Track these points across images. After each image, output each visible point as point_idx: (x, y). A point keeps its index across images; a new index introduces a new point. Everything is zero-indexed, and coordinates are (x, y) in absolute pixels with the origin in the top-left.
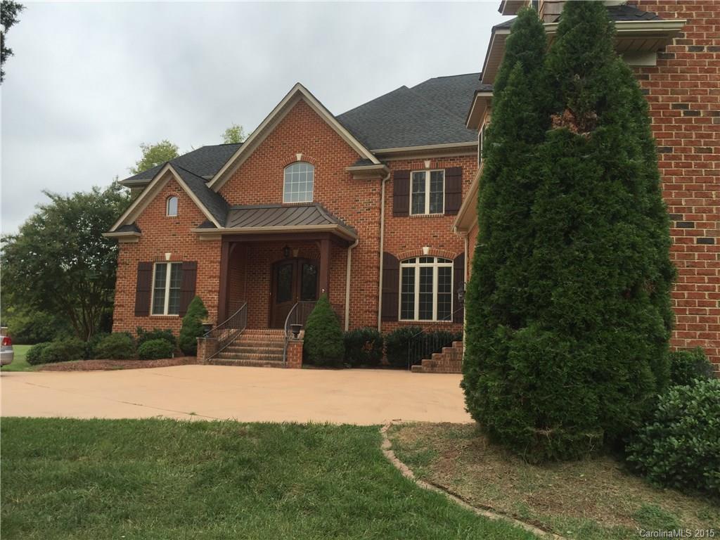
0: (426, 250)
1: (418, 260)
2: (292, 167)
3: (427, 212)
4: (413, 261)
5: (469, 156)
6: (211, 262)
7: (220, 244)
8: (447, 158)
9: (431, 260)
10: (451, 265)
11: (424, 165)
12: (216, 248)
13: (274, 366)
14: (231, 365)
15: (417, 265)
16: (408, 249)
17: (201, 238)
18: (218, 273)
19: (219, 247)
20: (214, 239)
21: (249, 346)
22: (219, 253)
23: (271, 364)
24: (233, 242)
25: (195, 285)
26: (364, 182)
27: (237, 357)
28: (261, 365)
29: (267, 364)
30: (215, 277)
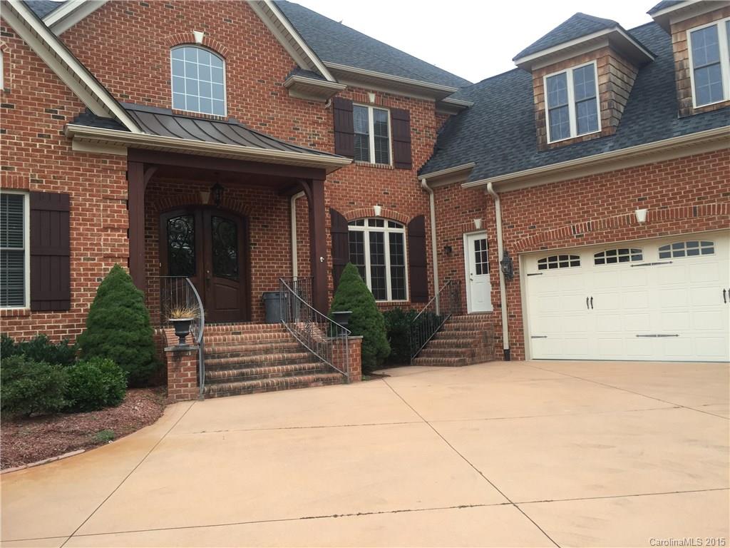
0: (378, 210)
1: (366, 222)
2: (184, 50)
3: (373, 160)
4: (361, 223)
5: (414, 99)
6: (106, 198)
7: (123, 165)
8: (393, 95)
9: (381, 224)
10: (403, 231)
11: (368, 98)
12: (116, 171)
13: (328, 382)
14: (250, 393)
15: (366, 229)
16: (357, 207)
17: (75, 148)
18: (124, 222)
19: (122, 170)
20: (108, 152)
21: (232, 356)
22: (123, 182)
23: (322, 380)
24: (152, 165)
25: (69, 244)
26: (305, 103)
27: (243, 377)
28: (305, 385)
29: (317, 380)
30: (118, 230)
